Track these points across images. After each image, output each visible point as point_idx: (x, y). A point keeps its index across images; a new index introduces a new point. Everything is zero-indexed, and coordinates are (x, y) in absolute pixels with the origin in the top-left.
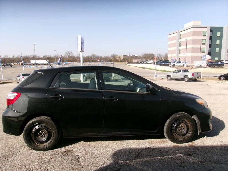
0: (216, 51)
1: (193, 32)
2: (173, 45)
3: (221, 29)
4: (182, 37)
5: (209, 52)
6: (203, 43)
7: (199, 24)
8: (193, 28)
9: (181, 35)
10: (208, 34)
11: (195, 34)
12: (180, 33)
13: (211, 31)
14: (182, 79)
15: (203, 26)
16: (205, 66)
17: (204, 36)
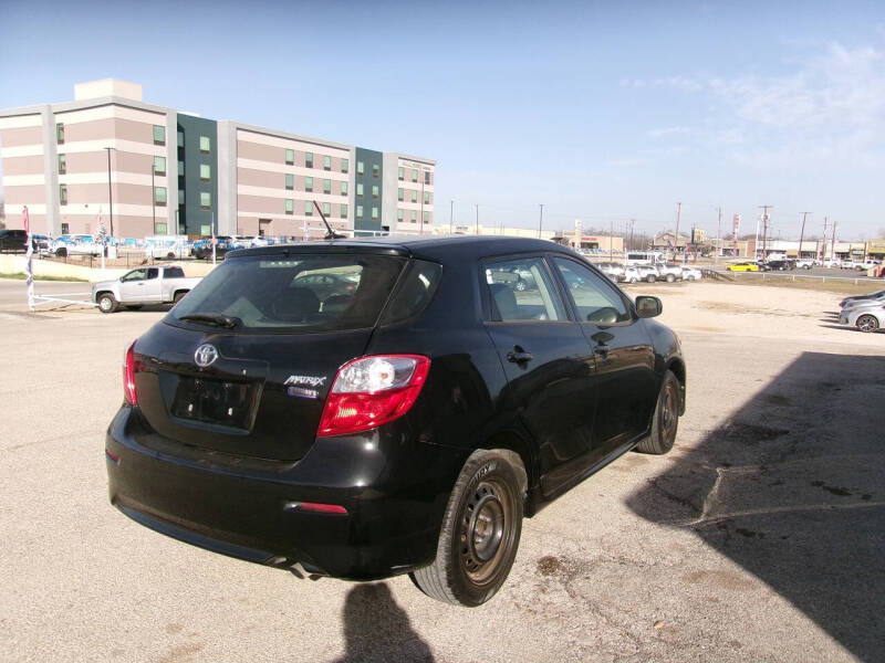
0: (203, 204)
1: (117, 120)
2: (26, 165)
3: (209, 128)
4: (66, 136)
5: (180, 206)
6: (159, 168)
7: (133, 93)
8: (113, 107)
9: (61, 128)
10: (172, 139)
11: (123, 129)
12: (59, 119)
13: (180, 129)
14: (165, 303)
15: (149, 104)
16: (186, 255)
17: (156, 143)
